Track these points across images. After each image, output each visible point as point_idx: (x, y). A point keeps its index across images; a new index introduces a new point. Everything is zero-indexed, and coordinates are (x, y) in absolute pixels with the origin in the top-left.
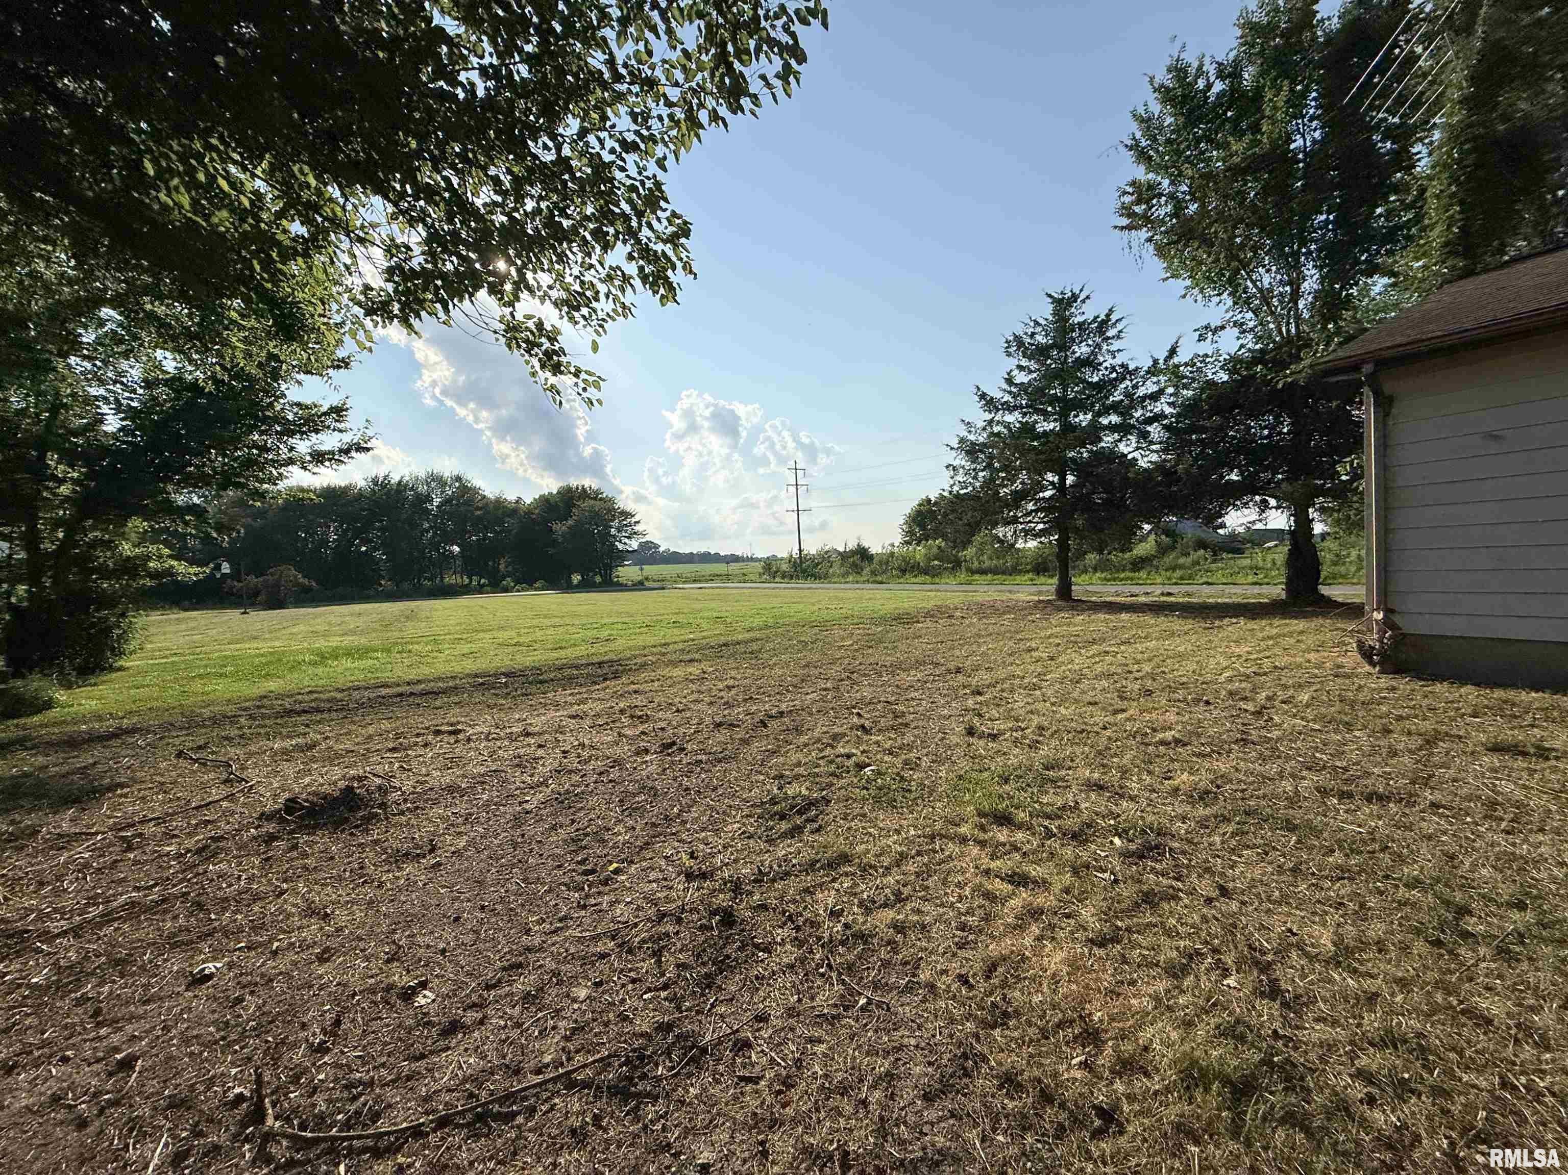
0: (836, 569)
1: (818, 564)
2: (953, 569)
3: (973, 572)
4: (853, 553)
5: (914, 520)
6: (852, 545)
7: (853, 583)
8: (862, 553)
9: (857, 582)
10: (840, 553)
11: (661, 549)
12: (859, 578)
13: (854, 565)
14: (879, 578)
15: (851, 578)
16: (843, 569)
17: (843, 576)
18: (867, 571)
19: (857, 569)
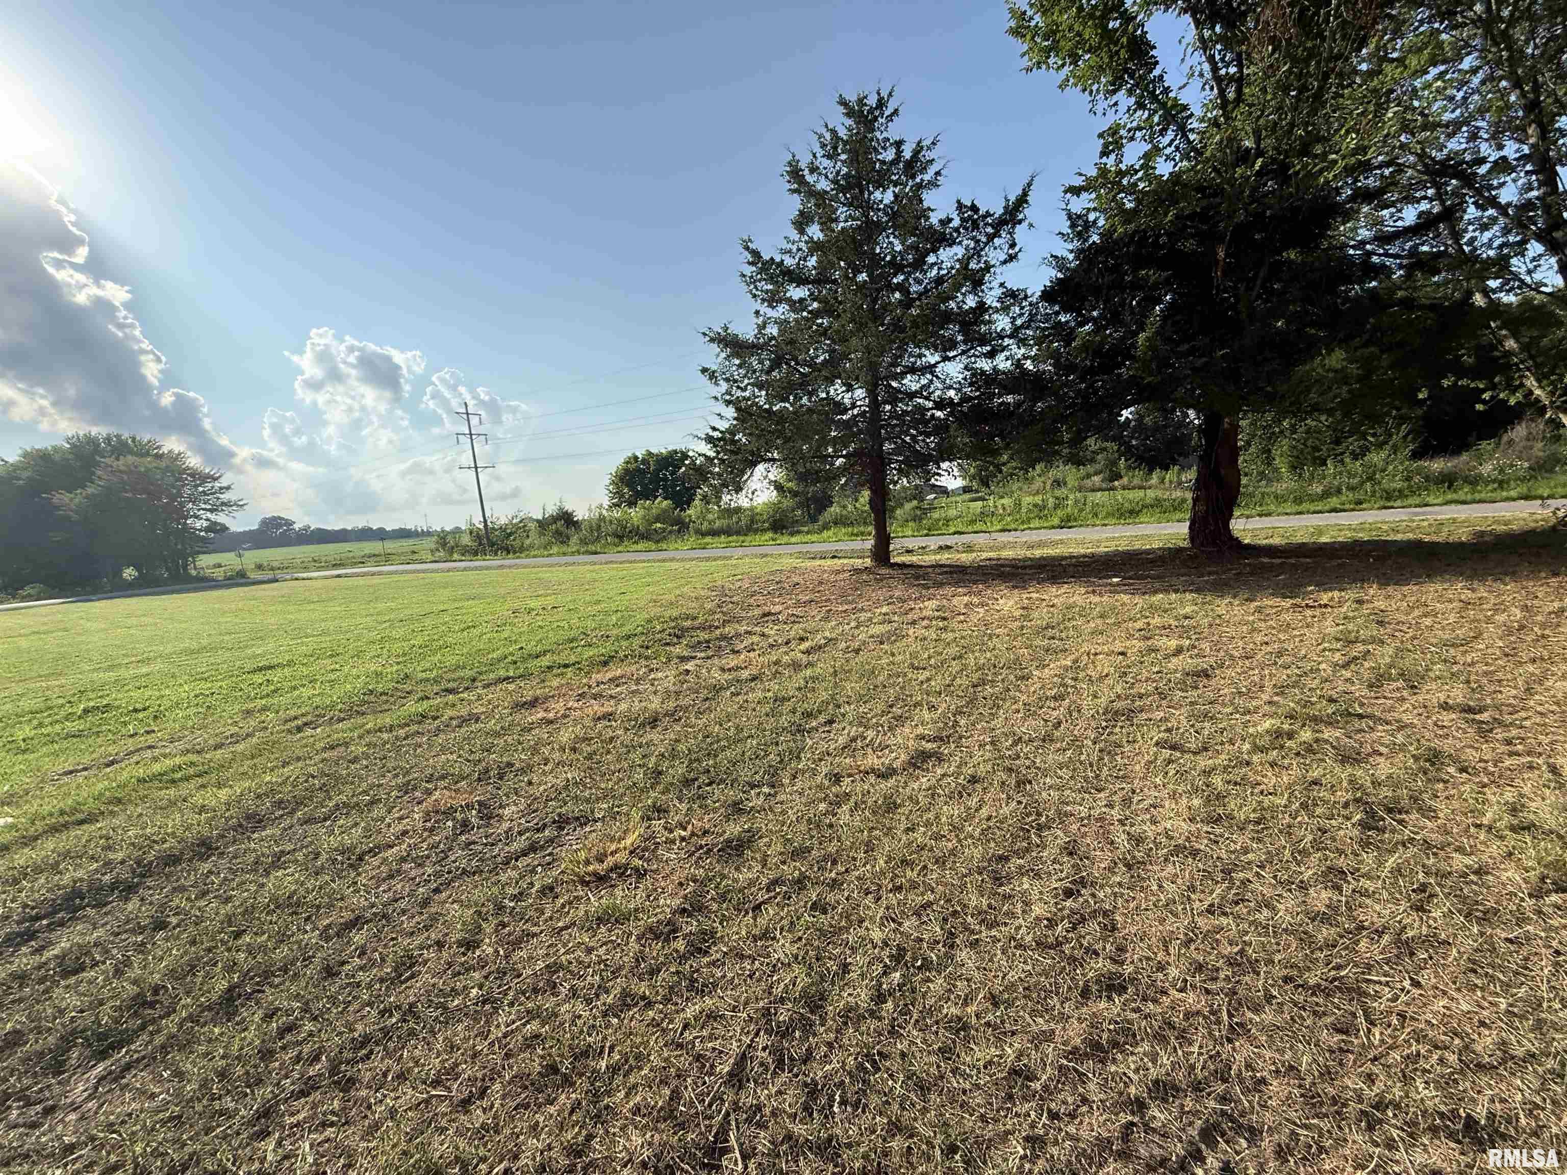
0: (534, 538)
1: (510, 535)
2: (679, 531)
3: (704, 535)
4: (554, 519)
5: (622, 479)
6: (552, 510)
7: (558, 554)
8: (566, 518)
9: (564, 554)
10: (538, 521)
11: (296, 527)
12: (564, 549)
13: (558, 533)
14: (592, 548)
15: (555, 549)
16: (544, 540)
17: (545, 548)
18: (574, 539)
19: (562, 538)
